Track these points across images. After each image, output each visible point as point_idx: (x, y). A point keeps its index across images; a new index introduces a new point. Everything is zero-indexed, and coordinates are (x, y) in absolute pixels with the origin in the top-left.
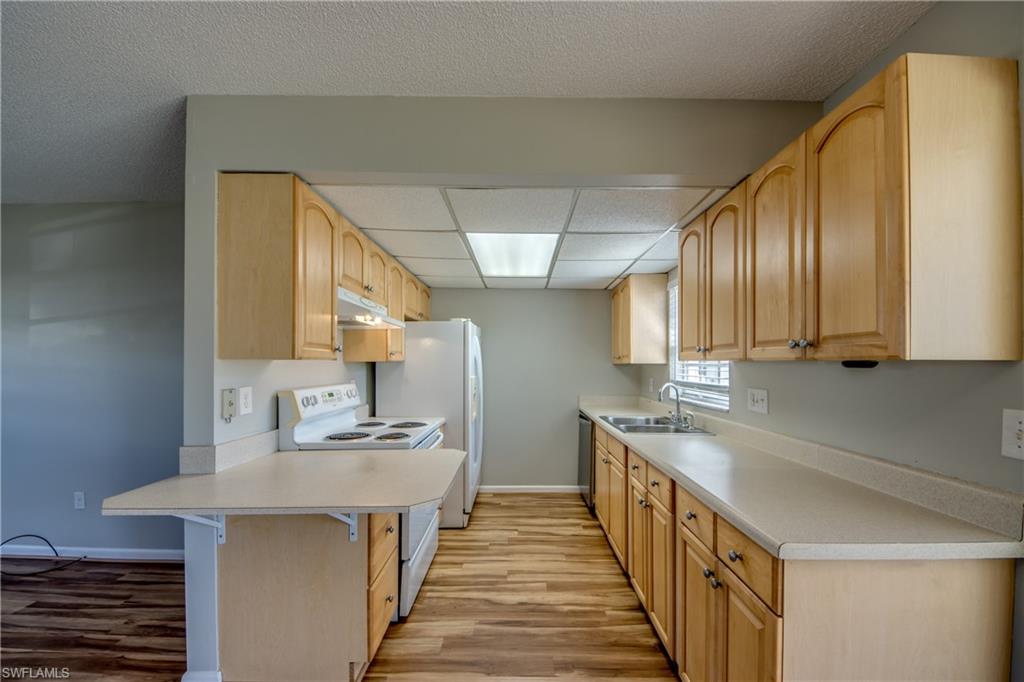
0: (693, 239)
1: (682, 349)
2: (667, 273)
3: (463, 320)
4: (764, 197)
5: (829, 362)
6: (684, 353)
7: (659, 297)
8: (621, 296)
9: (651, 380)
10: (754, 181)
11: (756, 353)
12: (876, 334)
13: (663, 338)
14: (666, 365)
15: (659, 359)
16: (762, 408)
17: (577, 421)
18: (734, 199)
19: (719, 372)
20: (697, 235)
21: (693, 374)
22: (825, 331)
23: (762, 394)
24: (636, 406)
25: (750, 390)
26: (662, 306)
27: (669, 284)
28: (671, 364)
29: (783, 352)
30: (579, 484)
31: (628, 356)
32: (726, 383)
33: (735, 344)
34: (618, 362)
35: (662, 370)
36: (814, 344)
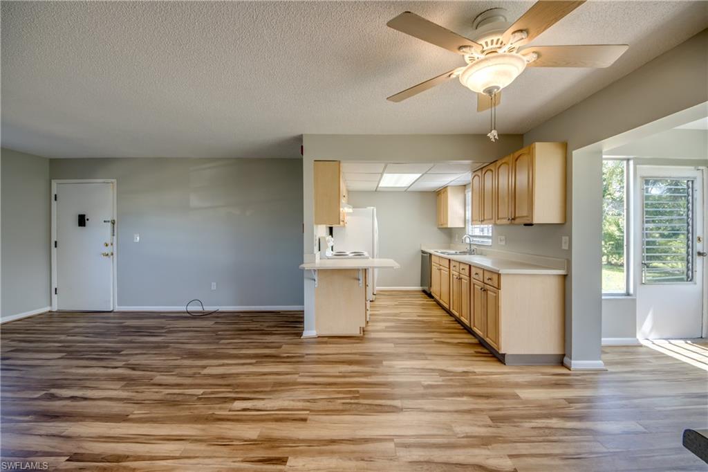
0: (476, 178)
1: (472, 221)
2: (465, 186)
3: (372, 208)
4: (501, 170)
5: (519, 224)
6: (474, 222)
7: (461, 196)
8: (442, 196)
9: (457, 236)
10: (498, 163)
11: (498, 222)
12: (527, 216)
13: (463, 216)
14: (464, 228)
15: (462, 226)
16: (503, 243)
17: (421, 254)
18: (492, 167)
19: (488, 229)
20: (479, 176)
21: (477, 232)
22: (517, 215)
23: (503, 238)
24: (449, 248)
25: (499, 237)
26: (463, 200)
27: (466, 191)
28: (467, 227)
29: (505, 221)
30: (421, 286)
31: (447, 224)
32: (490, 235)
33: (492, 219)
34: (440, 227)
35: (462, 230)
36: (514, 219)
